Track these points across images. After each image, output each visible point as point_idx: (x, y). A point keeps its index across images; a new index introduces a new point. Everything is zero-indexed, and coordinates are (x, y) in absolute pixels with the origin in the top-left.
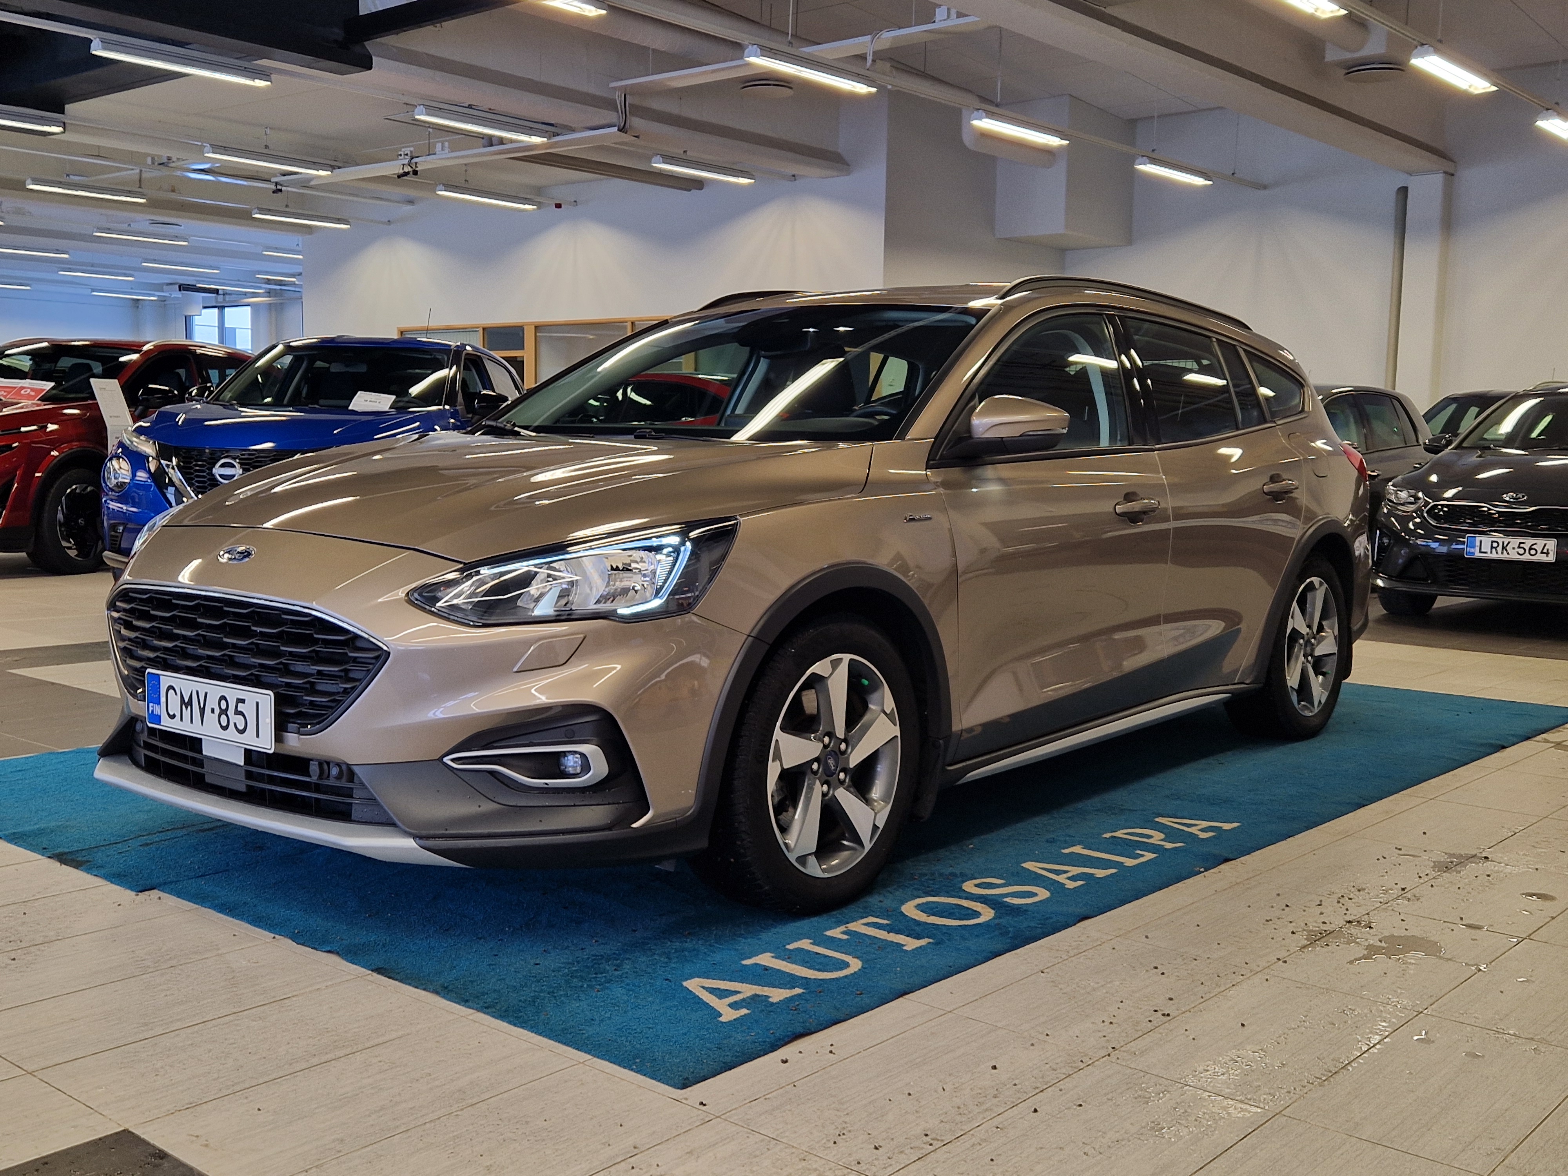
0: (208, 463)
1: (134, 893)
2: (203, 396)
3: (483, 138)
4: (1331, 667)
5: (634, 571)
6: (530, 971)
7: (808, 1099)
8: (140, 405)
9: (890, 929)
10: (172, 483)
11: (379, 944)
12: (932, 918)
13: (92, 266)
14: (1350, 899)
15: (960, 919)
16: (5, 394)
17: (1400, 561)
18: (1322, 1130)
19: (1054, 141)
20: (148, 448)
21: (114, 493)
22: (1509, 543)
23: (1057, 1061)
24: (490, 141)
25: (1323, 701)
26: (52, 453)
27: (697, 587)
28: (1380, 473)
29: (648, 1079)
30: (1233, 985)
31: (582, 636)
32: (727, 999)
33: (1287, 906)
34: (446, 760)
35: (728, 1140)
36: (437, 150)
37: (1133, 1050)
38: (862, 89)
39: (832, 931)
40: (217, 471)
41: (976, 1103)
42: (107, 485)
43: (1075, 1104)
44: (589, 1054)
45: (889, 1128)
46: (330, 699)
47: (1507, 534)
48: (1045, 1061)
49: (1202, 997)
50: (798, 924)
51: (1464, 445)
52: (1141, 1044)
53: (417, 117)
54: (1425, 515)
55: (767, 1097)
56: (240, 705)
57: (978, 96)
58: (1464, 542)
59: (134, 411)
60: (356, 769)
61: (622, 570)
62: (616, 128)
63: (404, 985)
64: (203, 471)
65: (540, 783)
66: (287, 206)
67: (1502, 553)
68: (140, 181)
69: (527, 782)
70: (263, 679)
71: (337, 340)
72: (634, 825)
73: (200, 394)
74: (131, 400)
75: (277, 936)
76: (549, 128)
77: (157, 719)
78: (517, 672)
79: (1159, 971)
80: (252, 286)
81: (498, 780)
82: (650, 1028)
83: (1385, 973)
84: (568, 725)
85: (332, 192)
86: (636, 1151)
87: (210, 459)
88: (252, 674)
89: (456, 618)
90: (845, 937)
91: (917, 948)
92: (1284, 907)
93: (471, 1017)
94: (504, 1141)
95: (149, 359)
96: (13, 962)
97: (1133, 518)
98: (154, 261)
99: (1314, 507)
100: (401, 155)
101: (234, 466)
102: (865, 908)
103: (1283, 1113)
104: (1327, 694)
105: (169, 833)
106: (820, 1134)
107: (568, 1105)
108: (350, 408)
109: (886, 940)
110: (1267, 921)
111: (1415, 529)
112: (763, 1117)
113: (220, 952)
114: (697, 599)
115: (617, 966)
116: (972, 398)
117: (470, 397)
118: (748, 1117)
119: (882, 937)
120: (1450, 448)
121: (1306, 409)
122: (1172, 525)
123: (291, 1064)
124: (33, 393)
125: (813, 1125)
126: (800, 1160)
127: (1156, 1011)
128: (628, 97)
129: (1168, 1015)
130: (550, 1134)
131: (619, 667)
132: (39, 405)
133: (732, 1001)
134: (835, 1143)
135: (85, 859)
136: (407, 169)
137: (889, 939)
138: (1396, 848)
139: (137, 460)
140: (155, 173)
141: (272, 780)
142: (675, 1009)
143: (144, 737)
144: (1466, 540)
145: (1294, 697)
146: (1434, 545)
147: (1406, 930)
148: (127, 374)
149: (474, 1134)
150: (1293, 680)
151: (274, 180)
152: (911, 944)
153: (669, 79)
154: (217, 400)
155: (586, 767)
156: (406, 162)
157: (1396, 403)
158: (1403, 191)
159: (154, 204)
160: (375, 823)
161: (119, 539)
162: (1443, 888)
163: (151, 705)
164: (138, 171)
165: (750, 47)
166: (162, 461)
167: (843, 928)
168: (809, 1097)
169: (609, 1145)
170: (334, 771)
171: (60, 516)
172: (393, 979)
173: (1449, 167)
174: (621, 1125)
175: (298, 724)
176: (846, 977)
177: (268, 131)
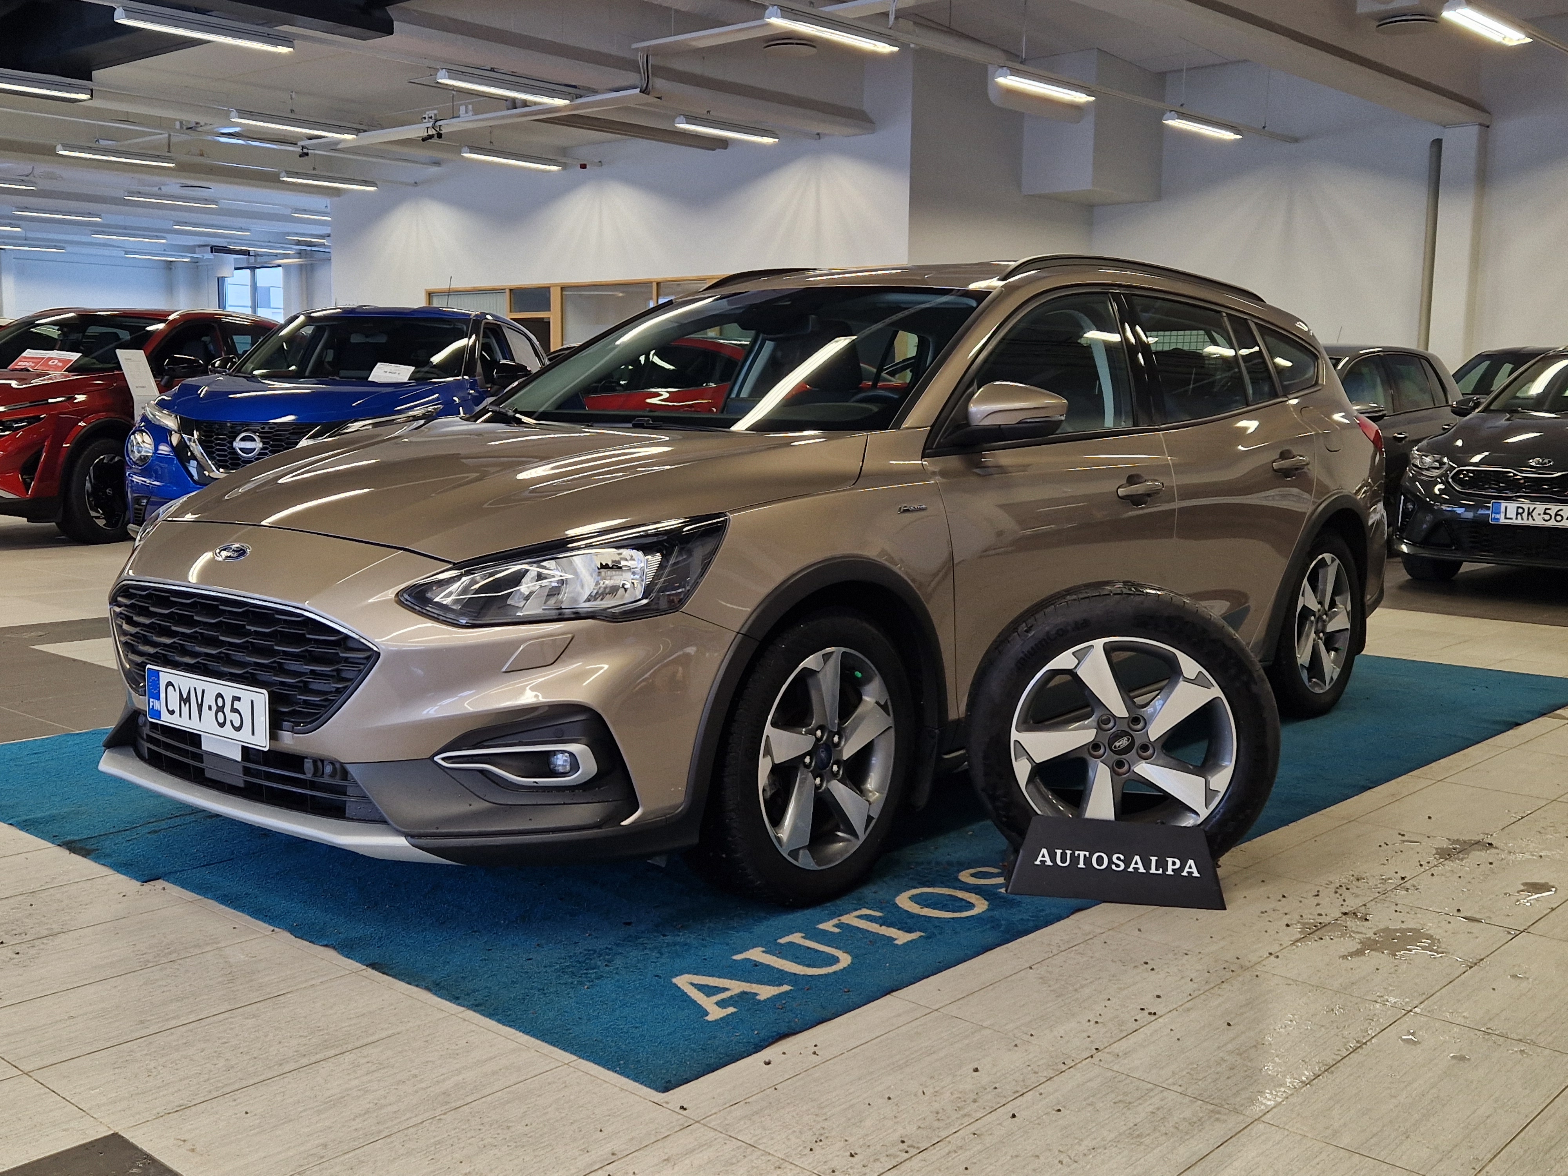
0: (228, 437)
1: (139, 883)
2: (226, 368)
3: (506, 100)
4: (1343, 643)
5: (624, 568)
6: (522, 966)
7: (788, 1103)
8: (166, 375)
9: (883, 922)
10: (194, 457)
11: (375, 938)
12: (926, 909)
13: (125, 229)
14: (1347, 889)
15: (954, 912)
16: (33, 365)
17: (1425, 526)
18: (1300, 1137)
19: (1080, 98)
20: (170, 422)
21: (137, 467)
22: (1535, 509)
23: (1040, 1063)
24: (514, 104)
25: (1335, 677)
26: (79, 424)
27: (688, 582)
28: (1407, 435)
29: (631, 1082)
30: (1223, 982)
31: (570, 636)
32: (714, 997)
33: (1284, 896)
34: (436, 759)
35: (706, 1147)
36: (461, 112)
37: (1117, 1051)
38: (884, 48)
39: (825, 924)
40: (238, 444)
41: (956, 1108)
42: (131, 459)
43: (1053, 1109)
44: (574, 1054)
45: (867, 1135)
46: (322, 698)
47: (1533, 499)
48: (1028, 1064)
49: (1190, 995)
50: (791, 916)
51: (1492, 408)
52: (1124, 1045)
53: (440, 81)
54: (1450, 480)
55: (747, 1101)
56: (236, 702)
57: (1004, 51)
58: (1489, 507)
59: (161, 381)
60: (348, 767)
61: (612, 568)
62: (639, 90)
63: (397, 981)
64: (224, 445)
65: (530, 782)
66: (314, 169)
67: (1528, 519)
68: (169, 145)
69: (517, 780)
70: (258, 677)
71: (357, 310)
72: (623, 823)
73: (223, 365)
74: (157, 370)
75: (276, 929)
76: (572, 90)
77: (157, 714)
78: (506, 672)
79: (1149, 967)
80: (282, 247)
81: (489, 779)
82: (636, 1028)
83: (1378, 969)
84: (557, 725)
85: (359, 154)
86: (614, 1158)
87: (230, 432)
88: (247, 672)
89: (445, 619)
90: (837, 930)
91: (908, 942)
92: (1280, 897)
93: (460, 1016)
94: (485, 1147)
95: (175, 328)
96: (17, 956)
97: (1135, 500)
98: (186, 224)
99: (1327, 481)
100: (425, 118)
101: (254, 440)
102: (859, 899)
103: (1262, 1119)
104: (1338, 670)
105: (177, 819)
106: (797, 1141)
107: (550, 1109)
108: (369, 379)
109: (878, 934)
110: (1262, 912)
111: (1440, 494)
112: (742, 1123)
113: (219, 945)
114: (688, 594)
115: (608, 961)
116: (970, 384)
117: (490, 365)
118: (727, 1122)
119: (873, 930)
120: (1477, 410)
121: (1320, 382)
122: (1176, 505)
123: (281, 1065)
124: (60, 364)
125: (790, 1131)
126: (776, 1168)
127: (1142, 1009)
128: (650, 58)
129: (1155, 1014)
130: (530, 1139)
131: (606, 667)
132: (67, 376)
133: (719, 999)
134: (811, 1150)
135: (93, 847)
136: (432, 132)
137: (881, 933)
138: (1400, 834)
139: (160, 434)
140: (183, 137)
141: (269, 776)
142: (662, 1008)
143: (146, 730)
144: (1490, 505)
145: (1305, 675)
146: (1460, 511)
147: (1403, 922)
148: (152, 344)
149: (456, 1139)
150: (1303, 657)
151: (301, 143)
152: (902, 937)
153: (694, 39)
154: (239, 371)
155: (575, 765)
156: (430, 125)
157: (1424, 362)
158: (1438, 144)
159: (183, 168)
160: (368, 821)
161: (142, 512)
162: (1443, 878)
163: (151, 700)
164: (167, 135)
165: (771, 7)
166: (184, 435)
167: (835, 921)
168: (789, 1101)
169: (588, 1151)
170: (328, 769)
171: (88, 485)
172: (387, 975)
173: (1484, 118)
174: (601, 1131)
175: (291, 722)
176: (835, 973)
177: (294, 95)
